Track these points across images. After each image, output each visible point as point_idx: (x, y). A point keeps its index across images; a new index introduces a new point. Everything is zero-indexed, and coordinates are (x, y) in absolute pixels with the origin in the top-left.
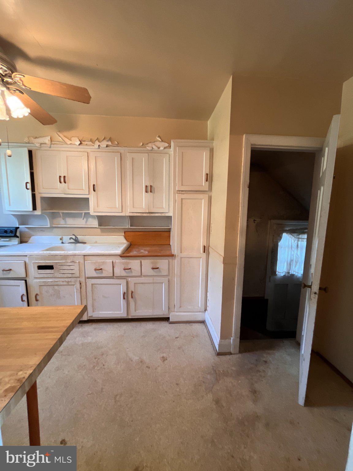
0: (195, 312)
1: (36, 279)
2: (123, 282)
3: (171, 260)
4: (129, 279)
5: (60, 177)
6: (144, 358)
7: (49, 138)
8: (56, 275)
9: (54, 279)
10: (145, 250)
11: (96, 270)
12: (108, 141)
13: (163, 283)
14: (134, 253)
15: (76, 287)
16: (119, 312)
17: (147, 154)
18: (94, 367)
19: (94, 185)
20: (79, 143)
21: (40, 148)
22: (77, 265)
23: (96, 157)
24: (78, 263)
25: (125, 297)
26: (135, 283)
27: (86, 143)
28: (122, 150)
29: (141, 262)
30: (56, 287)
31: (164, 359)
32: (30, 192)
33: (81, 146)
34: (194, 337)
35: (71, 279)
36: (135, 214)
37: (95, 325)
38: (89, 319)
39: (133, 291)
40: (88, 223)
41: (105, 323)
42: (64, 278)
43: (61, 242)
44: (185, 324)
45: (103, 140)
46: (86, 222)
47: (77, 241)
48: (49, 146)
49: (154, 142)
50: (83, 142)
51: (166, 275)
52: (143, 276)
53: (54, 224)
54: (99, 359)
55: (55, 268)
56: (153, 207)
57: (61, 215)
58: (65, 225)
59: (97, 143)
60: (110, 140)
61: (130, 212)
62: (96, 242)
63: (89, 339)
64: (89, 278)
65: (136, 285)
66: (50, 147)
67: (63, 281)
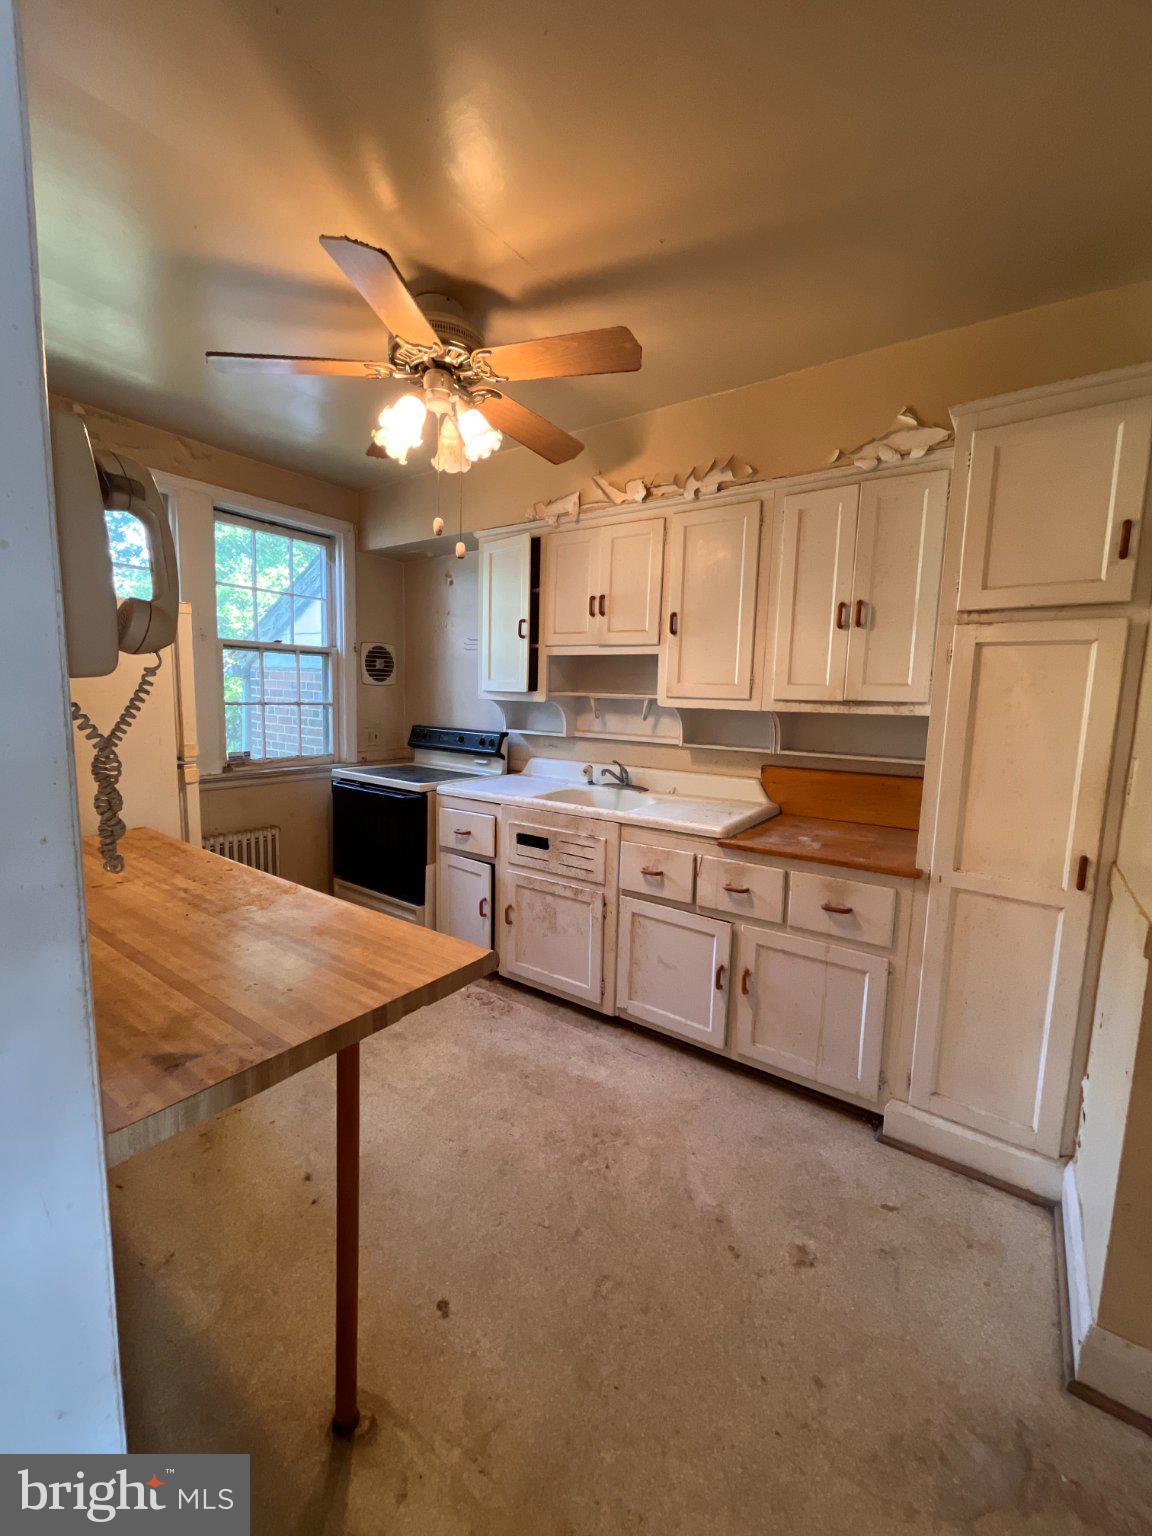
0: (1007, 1142)
1: (512, 867)
2: (722, 931)
3: (906, 893)
4: (742, 927)
5: (593, 598)
6: (734, 1212)
7: (575, 498)
8: (551, 866)
9: (547, 875)
10: (815, 839)
11: (646, 872)
12: (723, 471)
13: (865, 973)
14: (771, 841)
15: (593, 909)
16: (701, 1027)
17: (857, 486)
18: (582, 1158)
19: (674, 615)
20: (643, 493)
21: (557, 528)
22: (600, 847)
23: (686, 528)
24: (603, 843)
25: (722, 982)
26: (759, 945)
27: (664, 490)
28: (763, 489)
29: (786, 877)
30: (549, 899)
31: (803, 1259)
32: (525, 643)
33: (650, 504)
34: (970, 1247)
35: (584, 884)
36: (794, 704)
37: (628, 1040)
38: (617, 1015)
39: (752, 969)
40: (659, 732)
41: (659, 1045)
42: (568, 877)
43: (585, 780)
44: (947, 1174)
45: (709, 472)
46: (655, 727)
47: (624, 782)
48: (574, 519)
49: (887, 436)
50: (655, 491)
51: (883, 948)
52: (792, 927)
53: (579, 731)
54: (602, 1142)
55: (551, 847)
56: (864, 683)
57: (593, 704)
58: (601, 733)
59: (693, 484)
60: (731, 465)
61: (775, 700)
62: (674, 792)
63: (601, 1074)
64: (627, 893)
65: (763, 953)
66: (578, 521)
67: (565, 887)
